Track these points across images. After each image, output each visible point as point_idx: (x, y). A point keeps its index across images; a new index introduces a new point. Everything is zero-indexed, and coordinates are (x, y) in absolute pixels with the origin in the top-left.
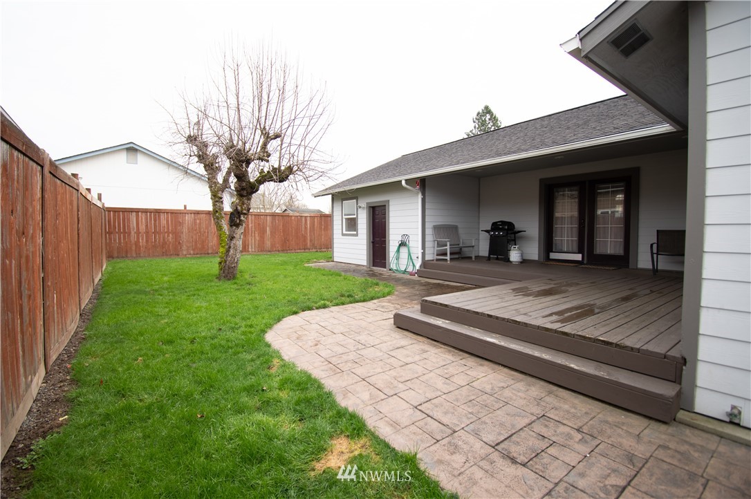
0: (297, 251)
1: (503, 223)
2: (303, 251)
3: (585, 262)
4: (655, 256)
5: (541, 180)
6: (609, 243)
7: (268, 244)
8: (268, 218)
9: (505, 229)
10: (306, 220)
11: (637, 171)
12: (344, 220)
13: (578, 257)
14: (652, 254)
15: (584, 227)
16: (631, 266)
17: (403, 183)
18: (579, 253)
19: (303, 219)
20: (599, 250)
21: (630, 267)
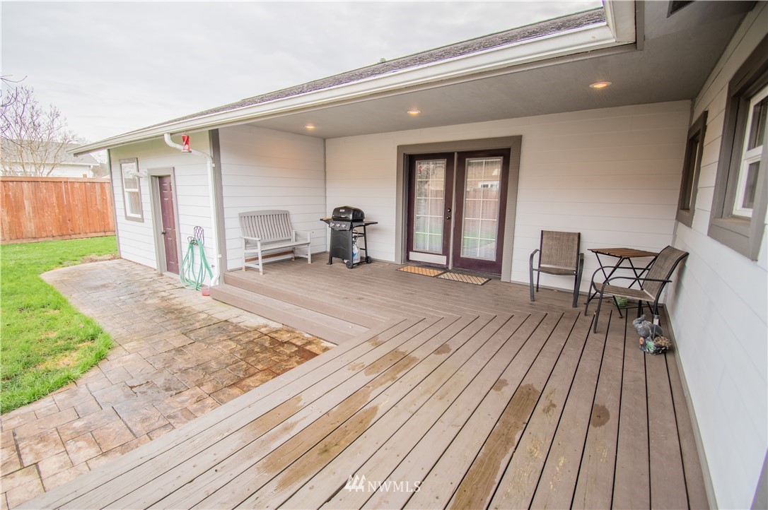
0: (89, 235)
1: (347, 209)
2: (103, 234)
3: (450, 268)
4: (535, 273)
5: (399, 147)
6: (479, 244)
7: (30, 226)
8: (25, 185)
9: (349, 221)
10: (103, 189)
11: (518, 140)
12: (126, 195)
13: (442, 260)
14: (532, 270)
15: (450, 218)
16: (504, 278)
17: (167, 138)
18: (443, 255)
19: (98, 187)
20: (466, 253)
21: (502, 280)
